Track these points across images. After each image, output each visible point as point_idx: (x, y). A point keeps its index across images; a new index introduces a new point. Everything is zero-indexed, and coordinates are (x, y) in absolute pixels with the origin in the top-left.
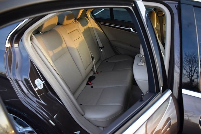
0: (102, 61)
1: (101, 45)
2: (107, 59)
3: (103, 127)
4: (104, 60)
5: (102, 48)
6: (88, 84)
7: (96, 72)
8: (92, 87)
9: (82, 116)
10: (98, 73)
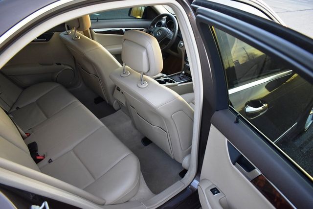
2: (14, 104)
3: (134, 197)
4: (11, 108)
6: (37, 161)
7: (26, 135)
8: (50, 161)
9: (103, 205)
10: (29, 135)
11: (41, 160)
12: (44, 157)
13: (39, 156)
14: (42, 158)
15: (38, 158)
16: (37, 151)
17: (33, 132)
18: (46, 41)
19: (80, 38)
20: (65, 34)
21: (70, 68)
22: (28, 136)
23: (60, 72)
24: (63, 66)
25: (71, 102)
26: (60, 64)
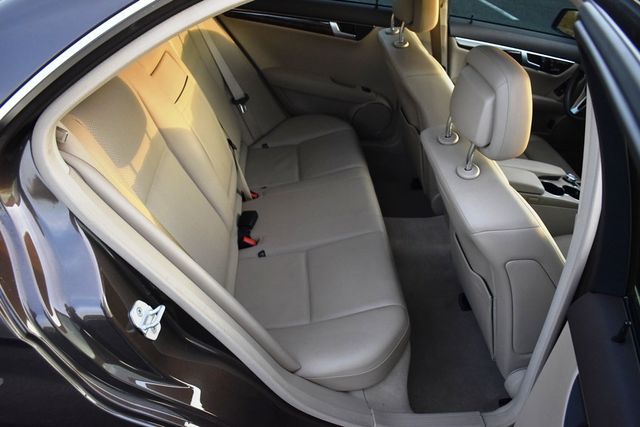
0: (249, 147)
1: (238, 93)
2: (263, 137)
3: (363, 390)
4: (255, 143)
5: (243, 101)
6: (242, 245)
7: (250, 195)
8: (262, 254)
9: (292, 373)
10: (255, 196)
11: (249, 246)
12: (257, 243)
13: (249, 237)
14: (251, 242)
15: (246, 240)
16: (251, 228)
17: (264, 194)
18: (357, 39)
19: (407, 45)
20: (387, 33)
21: (387, 104)
22: (254, 198)
23: (364, 105)
24: (372, 95)
25: (353, 166)
26: (368, 90)
